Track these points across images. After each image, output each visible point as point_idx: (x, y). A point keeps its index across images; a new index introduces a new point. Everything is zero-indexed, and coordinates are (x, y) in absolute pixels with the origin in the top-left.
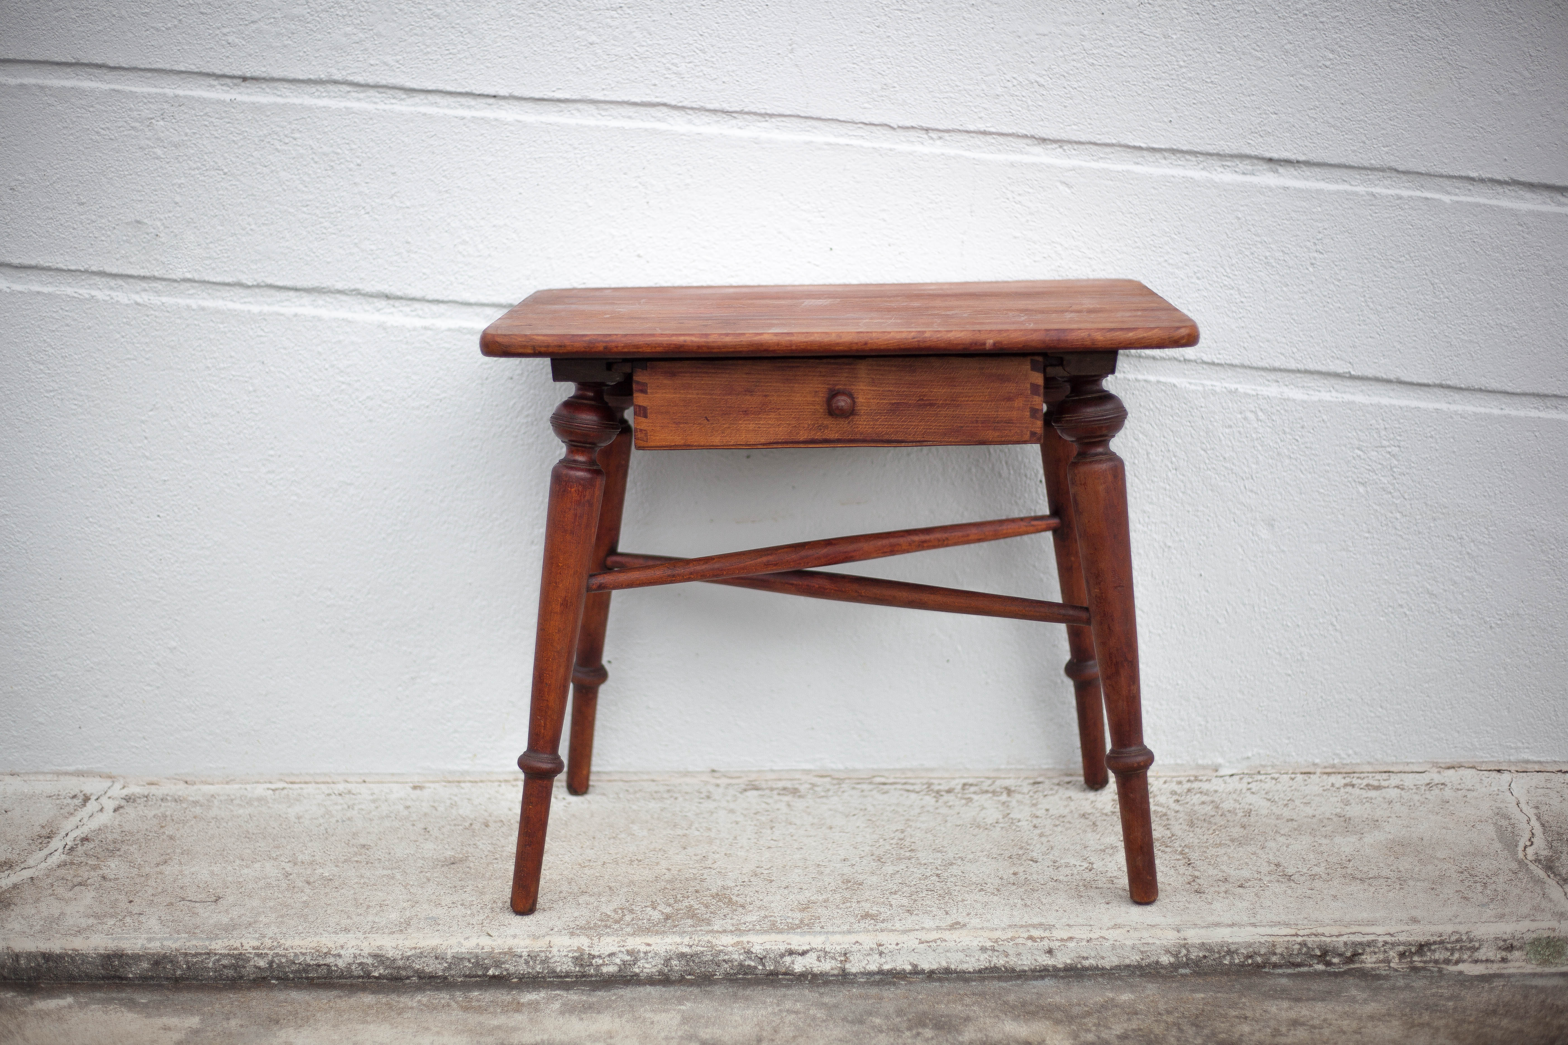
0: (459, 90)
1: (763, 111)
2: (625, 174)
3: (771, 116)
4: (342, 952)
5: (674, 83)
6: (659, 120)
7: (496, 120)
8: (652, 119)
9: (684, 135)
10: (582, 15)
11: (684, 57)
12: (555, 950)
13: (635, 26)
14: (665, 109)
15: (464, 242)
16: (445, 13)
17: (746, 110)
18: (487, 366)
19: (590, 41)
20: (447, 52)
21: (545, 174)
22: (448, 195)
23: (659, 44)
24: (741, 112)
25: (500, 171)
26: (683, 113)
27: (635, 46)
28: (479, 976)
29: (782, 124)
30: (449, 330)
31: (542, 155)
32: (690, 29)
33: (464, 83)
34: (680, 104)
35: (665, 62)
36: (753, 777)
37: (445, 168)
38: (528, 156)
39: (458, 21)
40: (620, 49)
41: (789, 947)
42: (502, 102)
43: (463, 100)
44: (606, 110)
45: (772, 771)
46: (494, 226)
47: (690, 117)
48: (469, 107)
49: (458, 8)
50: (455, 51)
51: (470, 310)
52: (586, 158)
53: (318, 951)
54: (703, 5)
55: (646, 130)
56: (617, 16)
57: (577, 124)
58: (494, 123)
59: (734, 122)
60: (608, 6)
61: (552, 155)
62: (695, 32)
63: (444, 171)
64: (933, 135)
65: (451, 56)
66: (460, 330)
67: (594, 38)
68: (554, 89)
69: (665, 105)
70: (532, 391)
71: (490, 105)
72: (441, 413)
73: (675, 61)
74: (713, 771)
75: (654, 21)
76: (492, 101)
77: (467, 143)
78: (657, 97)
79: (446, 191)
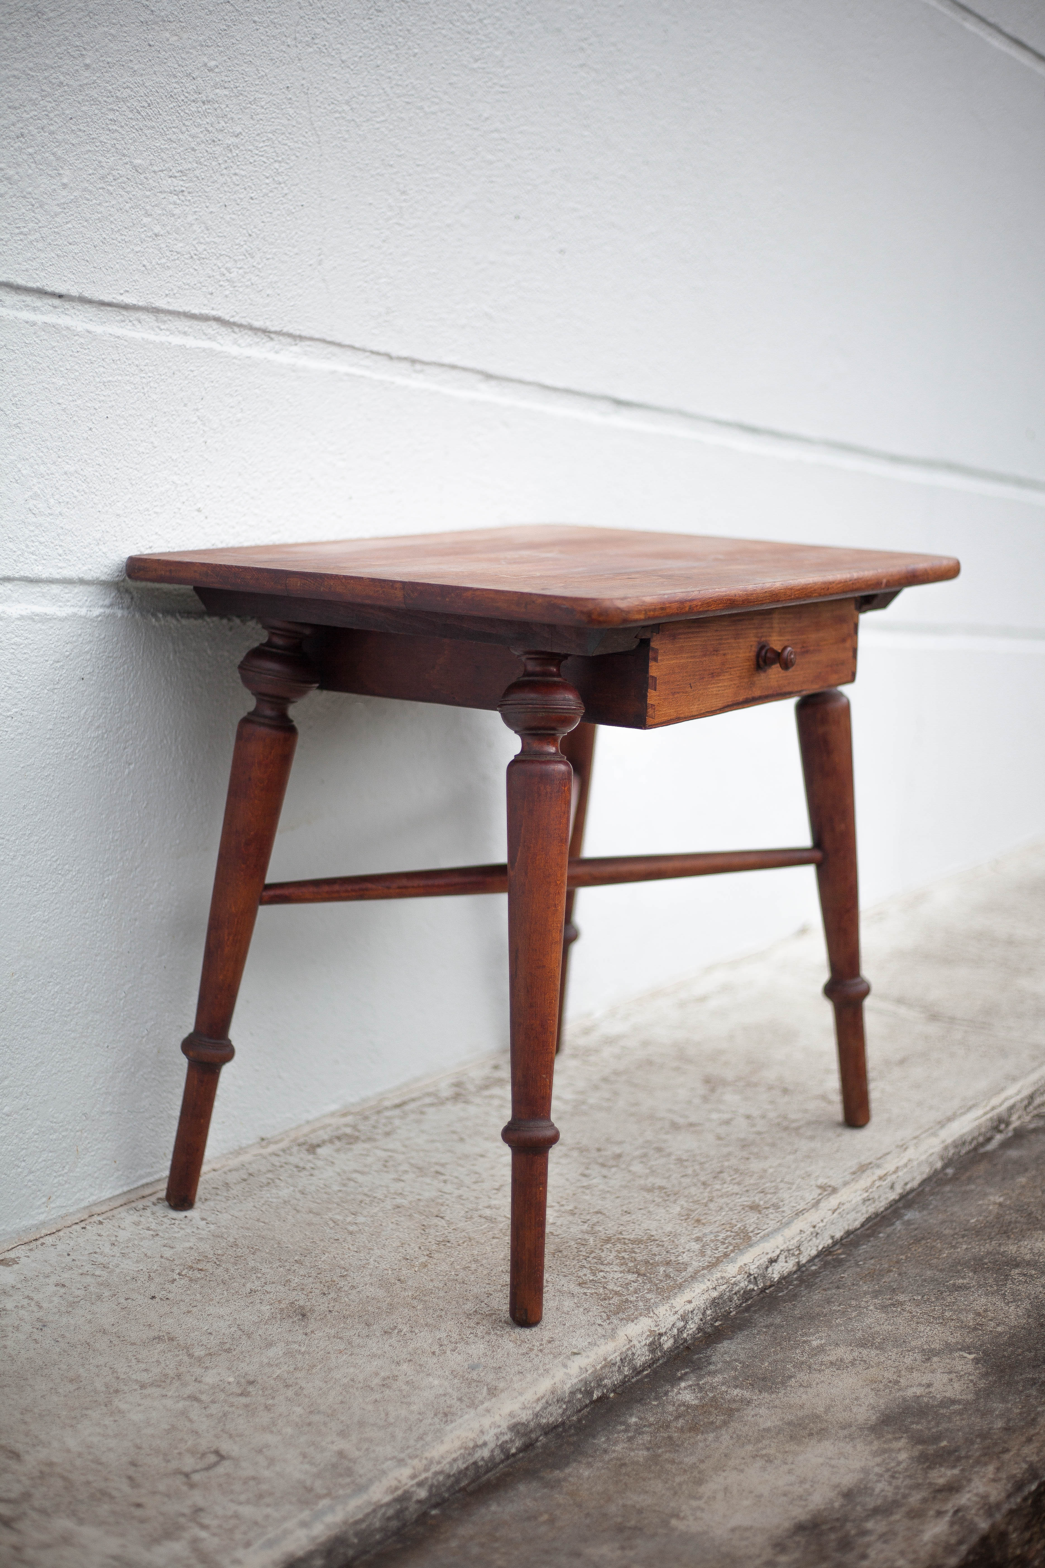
0: (31, 284)
1: (298, 333)
2: (185, 405)
3: (301, 338)
4: (486, 1438)
5: (227, 292)
6: (210, 338)
7: (68, 328)
8: (204, 337)
9: (235, 358)
10: (148, 197)
11: (235, 261)
12: (635, 1342)
13: (195, 217)
14: (215, 325)
15: (35, 496)
16: (16, 177)
17: (285, 330)
18: (58, 665)
19: (156, 231)
20: (17, 231)
21: (113, 403)
22: (17, 430)
23: (215, 243)
24: (279, 333)
25: (71, 398)
26: (230, 330)
27: (195, 242)
28: (586, 1406)
29: (308, 349)
30: (22, 618)
31: (110, 378)
32: (241, 226)
33: (35, 276)
34: (232, 320)
35: (220, 265)
36: (293, 1135)
37: (15, 392)
38: (98, 380)
39: (30, 189)
40: (181, 245)
41: (769, 1256)
42: (67, 305)
43: (29, 299)
44: (165, 322)
45: (308, 1122)
46: (66, 473)
47: (235, 336)
48: (35, 309)
49: (30, 171)
50: (26, 229)
51: (36, 589)
52: (152, 384)
53: (466, 1448)
54: (252, 198)
55: (204, 350)
56: (178, 201)
57: (143, 339)
58: (64, 332)
59: (270, 344)
60: (172, 188)
61: (120, 378)
62: (245, 231)
63: (14, 396)
64: (418, 367)
65: (22, 237)
66: (32, 618)
67: (157, 229)
68: (122, 292)
69: (217, 319)
70: (102, 694)
71: (55, 307)
72: (12, 736)
73: (228, 265)
74: (263, 1139)
75: (211, 212)
76: (57, 302)
77: (38, 359)
78: (213, 309)
79: (16, 426)
